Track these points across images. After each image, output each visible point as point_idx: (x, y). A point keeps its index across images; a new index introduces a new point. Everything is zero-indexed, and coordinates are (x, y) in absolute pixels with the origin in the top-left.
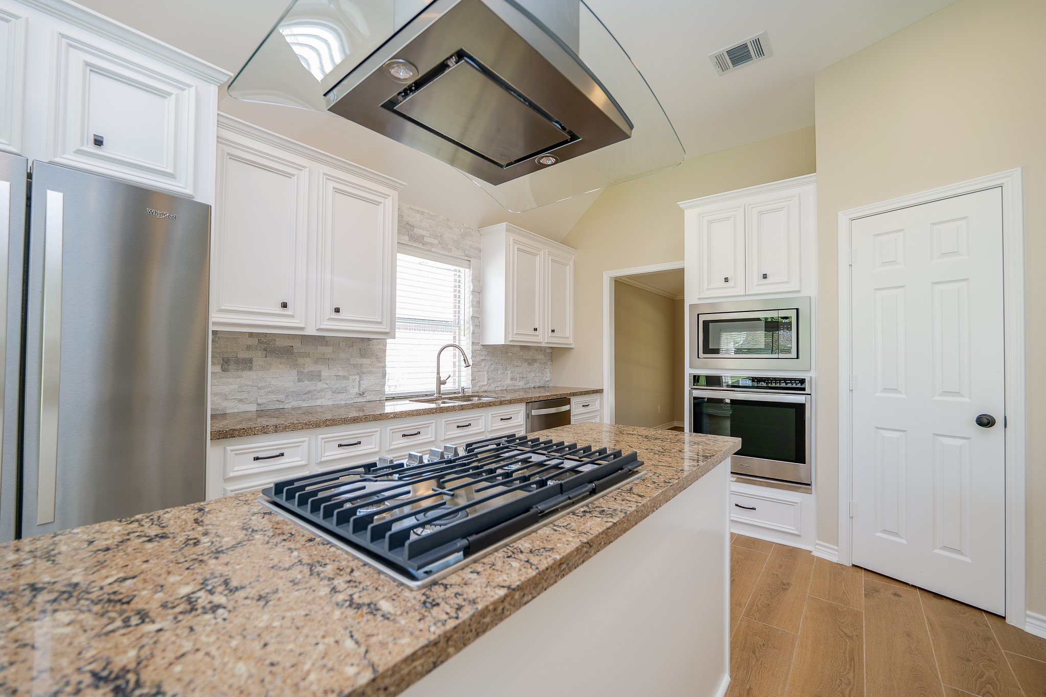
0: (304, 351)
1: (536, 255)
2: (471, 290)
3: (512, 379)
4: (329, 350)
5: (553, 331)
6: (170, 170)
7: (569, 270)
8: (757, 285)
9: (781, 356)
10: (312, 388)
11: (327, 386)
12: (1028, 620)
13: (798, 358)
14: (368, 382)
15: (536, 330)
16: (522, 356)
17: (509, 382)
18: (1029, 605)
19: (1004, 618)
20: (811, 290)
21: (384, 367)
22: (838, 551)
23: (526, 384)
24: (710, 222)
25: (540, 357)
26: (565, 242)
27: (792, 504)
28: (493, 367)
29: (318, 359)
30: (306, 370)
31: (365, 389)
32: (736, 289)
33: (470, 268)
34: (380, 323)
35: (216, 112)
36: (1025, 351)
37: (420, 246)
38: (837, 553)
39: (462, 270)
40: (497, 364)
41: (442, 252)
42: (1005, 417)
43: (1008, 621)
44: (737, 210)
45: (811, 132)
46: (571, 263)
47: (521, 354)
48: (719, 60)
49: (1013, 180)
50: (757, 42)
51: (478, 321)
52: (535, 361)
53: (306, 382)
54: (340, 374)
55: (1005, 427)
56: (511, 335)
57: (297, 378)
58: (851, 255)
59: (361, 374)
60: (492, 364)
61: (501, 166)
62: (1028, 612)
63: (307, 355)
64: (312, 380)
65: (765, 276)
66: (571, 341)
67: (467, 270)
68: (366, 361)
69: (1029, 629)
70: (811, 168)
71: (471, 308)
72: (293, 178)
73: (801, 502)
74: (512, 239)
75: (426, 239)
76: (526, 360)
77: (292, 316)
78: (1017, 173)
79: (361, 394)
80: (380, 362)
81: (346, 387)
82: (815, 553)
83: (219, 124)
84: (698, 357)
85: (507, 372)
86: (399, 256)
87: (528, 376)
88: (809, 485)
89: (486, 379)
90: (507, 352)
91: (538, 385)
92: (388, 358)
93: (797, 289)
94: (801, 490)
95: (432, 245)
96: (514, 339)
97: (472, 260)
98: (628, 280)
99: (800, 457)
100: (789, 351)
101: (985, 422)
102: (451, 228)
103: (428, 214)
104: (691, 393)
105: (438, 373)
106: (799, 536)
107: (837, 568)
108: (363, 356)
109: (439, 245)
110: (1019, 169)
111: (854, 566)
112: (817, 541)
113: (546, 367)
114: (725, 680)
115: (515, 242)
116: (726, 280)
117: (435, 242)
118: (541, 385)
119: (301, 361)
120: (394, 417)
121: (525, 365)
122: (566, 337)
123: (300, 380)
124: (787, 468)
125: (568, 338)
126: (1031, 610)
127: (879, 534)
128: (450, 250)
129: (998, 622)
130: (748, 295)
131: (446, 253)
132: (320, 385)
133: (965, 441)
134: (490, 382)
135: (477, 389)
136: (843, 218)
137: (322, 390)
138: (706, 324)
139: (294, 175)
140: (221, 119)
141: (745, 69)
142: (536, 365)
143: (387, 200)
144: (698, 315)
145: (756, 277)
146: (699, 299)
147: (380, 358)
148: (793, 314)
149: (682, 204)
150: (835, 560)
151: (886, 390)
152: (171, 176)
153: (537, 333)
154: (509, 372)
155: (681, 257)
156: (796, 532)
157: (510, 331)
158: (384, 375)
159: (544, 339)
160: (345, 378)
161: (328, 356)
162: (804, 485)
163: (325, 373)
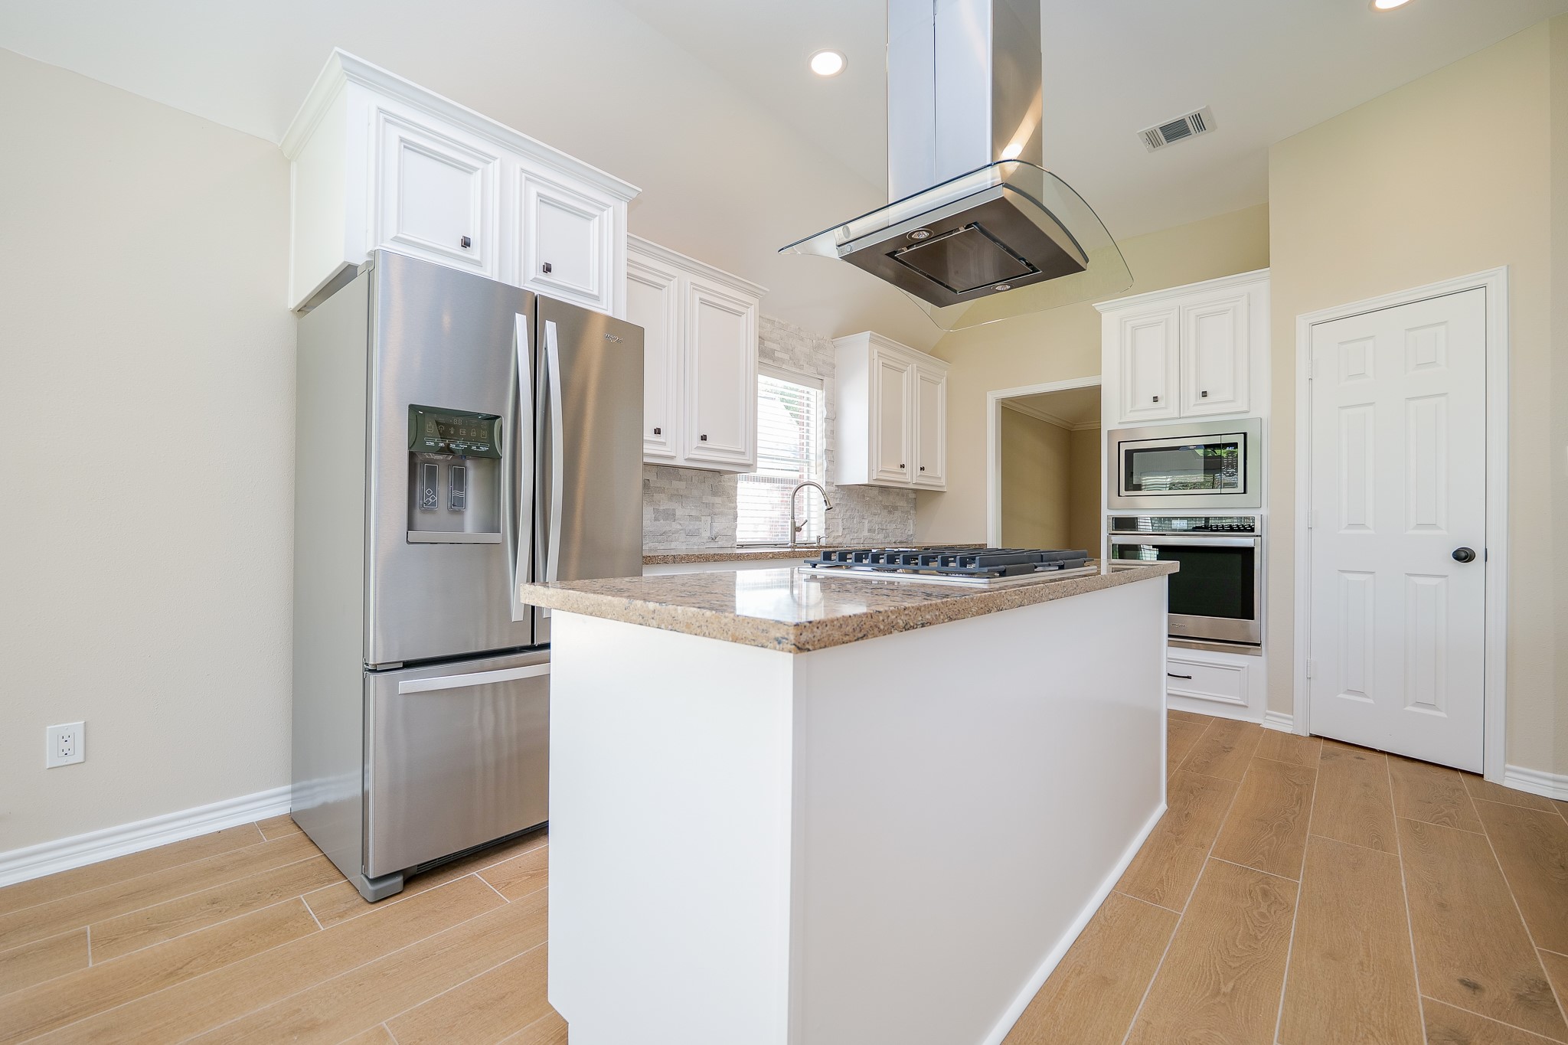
0: (659, 486)
1: (902, 371)
2: (825, 417)
3: (870, 531)
4: (681, 485)
5: (922, 469)
6: (596, 293)
7: (941, 389)
8: (1194, 405)
9: (1224, 491)
10: (668, 528)
11: (679, 527)
12: (1507, 774)
13: (1245, 492)
14: (720, 525)
15: (902, 466)
16: (881, 501)
17: (866, 533)
18: (1509, 757)
19: (1482, 776)
20: (1262, 410)
21: (735, 508)
22: (1292, 720)
23: (885, 538)
24: (1135, 328)
25: (902, 503)
26: (934, 353)
27: (1236, 669)
28: (848, 514)
29: (672, 495)
30: (661, 508)
31: (717, 533)
32: (1169, 409)
33: (822, 389)
34: (743, 453)
35: (627, 233)
36: (1508, 474)
37: (770, 362)
38: (1291, 722)
39: (813, 391)
40: (852, 510)
41: (794, 369)
42: (1486, 549)
43: (1486, 778)
44: (1169, 314)
45: (1265, 209)
46: (944, 381)
47: (880, 498)
48: (1152, 139)
49: (1497, 279)
50: (1198, 119)
51: (833, 454)
52: (895, 508)
53: (662, 521)
54: (693, 513)
55: (1486, 561)
56: (875, 472)
57: (654, 516)
58: (1312, 368)
59: (713, 515)
60: (847, 511)
61: (955, 291)
62: (1508, 766)
63: (661, 490)
64: (667, 519)
65: (1204, 394)
66: (943, 482)
67: (819, 391)
68: (718, 500)
69: (1507, 784)
70: (1262, 260)
71: (824, 439)
72: (664, 290)
73: (1248, 666)
74: (876, 351)
75: (777, 354)
76: (885, 507)
77: (664, 444)
78: (1502, 272)
79: (713, 539)
80: (731, 502)
81: (698, 529)
82: (1266, 725)
83: (630, 247)
84: (1119, 496)
85: (864, 521)
86: (761, 378)
87: (888, 527)
88: (1259, 645)
89: (841, 529)
90: (864, 496)
91: (899, 539)
92: (739, 499)
93: (1245, 408)
94: (1251, 651)
95: (782, 361)
96: (878, 477)
97: (825, 379)
98: (1010, 403)
99: (1247, 612)
100: (1234, 485)
101: (1464, 556)
102: (802, 339)
103: (780, 323)
104: (1109, 540)
105: (793, 518)
106: (1246, 707)
107: (1291, 739)
108: (715, 494)
109: (791, 361)
110: (1504, 268)
111: (1311, 736)
112: (1268, 711)
113: (909, 517)
114: (1162, 807)
115: (880, 355)
116: (1155, 399)
117: (786, 357)
118: (903, 539)
119: (657, 496)
120: (773, 557)
121: (885, 513)
122: (937, 477)
123: (656, 519)
124: (1230, 626)
125: (940, 478)
126: (1511, 763)
127: (1341, 696)
128: (801, 367)
129: (1475, 780)
130: (1183, 418)
131: (798, 371)
132: (675, 526)
133: (1443, 579)
134: (846, 532)
135: (831, 540)
136: (1302, 323)
137: (676, 532)
138: (1129, 454)
139: (664, 287)
140: (631, 241)
141: (1181, 145)
142: (898, 514)
143: (749, 310)
144: (1119, 443)
145: (1193, 394)
146: (1120, 423)
147: (731, 497)
148: (1240, 440)
149: (1098, 306)
150: (1288, 730)
151: (1351, 526)
152: (596, 298)
153: (904, 470)
154: (866, 522)
155: (1098, 371)
156: (1242, 703)
157: (875, 467)
158: (735, 518)
159: (911, 478)
160: (698, 519)
161: (681, 493)
162: (1250, 645)
163: (679, 512)
